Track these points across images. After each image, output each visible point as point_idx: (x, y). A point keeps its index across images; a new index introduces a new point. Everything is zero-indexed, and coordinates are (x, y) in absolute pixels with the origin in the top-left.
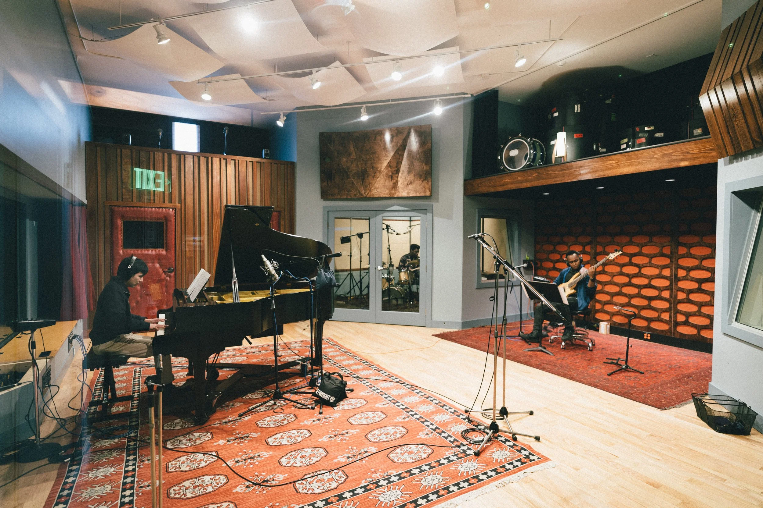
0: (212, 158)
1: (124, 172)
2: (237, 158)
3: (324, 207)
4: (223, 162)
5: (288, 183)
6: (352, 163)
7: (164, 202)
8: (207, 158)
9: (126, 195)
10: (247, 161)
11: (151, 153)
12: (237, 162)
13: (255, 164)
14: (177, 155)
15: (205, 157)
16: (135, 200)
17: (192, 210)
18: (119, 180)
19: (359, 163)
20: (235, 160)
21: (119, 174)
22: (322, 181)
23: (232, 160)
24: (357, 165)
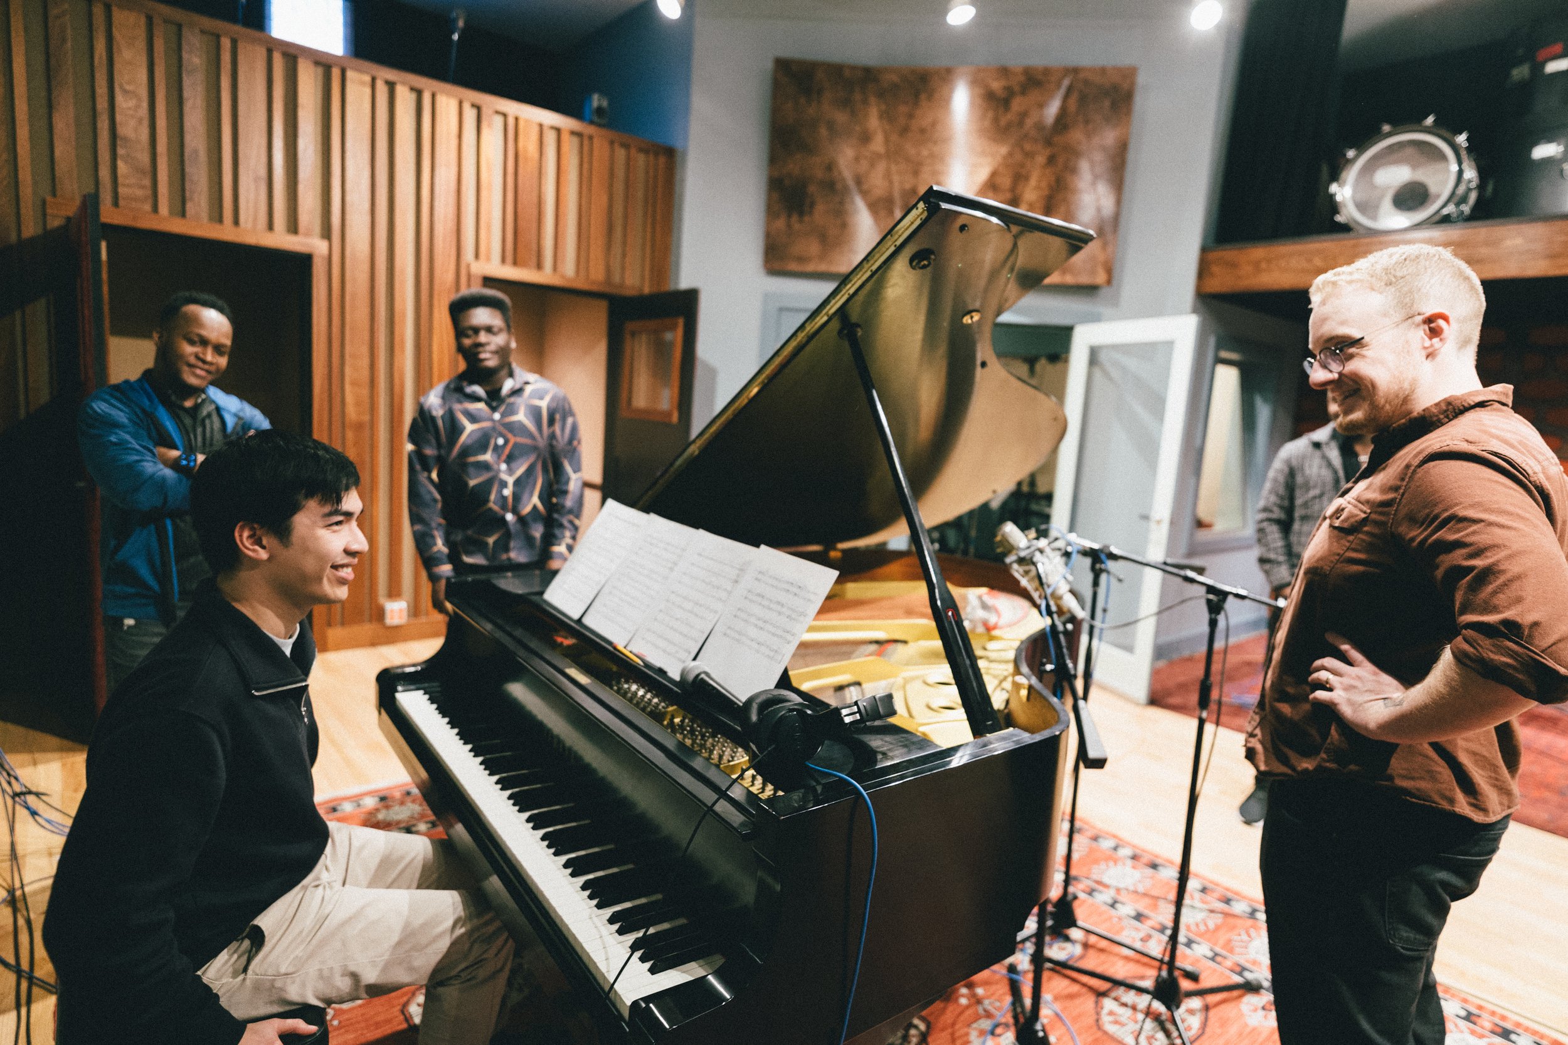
0: (433, 96)
1: (119, 98)
2: (513, 108)
3: (767, 296)
4: (470, 115)
5: (654, 211)
6: (872, 165)
7: (270, 227)
8: (419, 93)
9: (128, 186)
10: (541, 126)
11: (226, 43)
12: (511, 122)
13: (565, 137)
14: (317, 63)
15: (412, 89)
16: (164, 209)
17: (365, 267)
18: (103, 125)
19: (894, 168)
20: (505, 115)
21: (102, 104)
22: (771, 212)
23: (497, 112)
24: (888, 175)
